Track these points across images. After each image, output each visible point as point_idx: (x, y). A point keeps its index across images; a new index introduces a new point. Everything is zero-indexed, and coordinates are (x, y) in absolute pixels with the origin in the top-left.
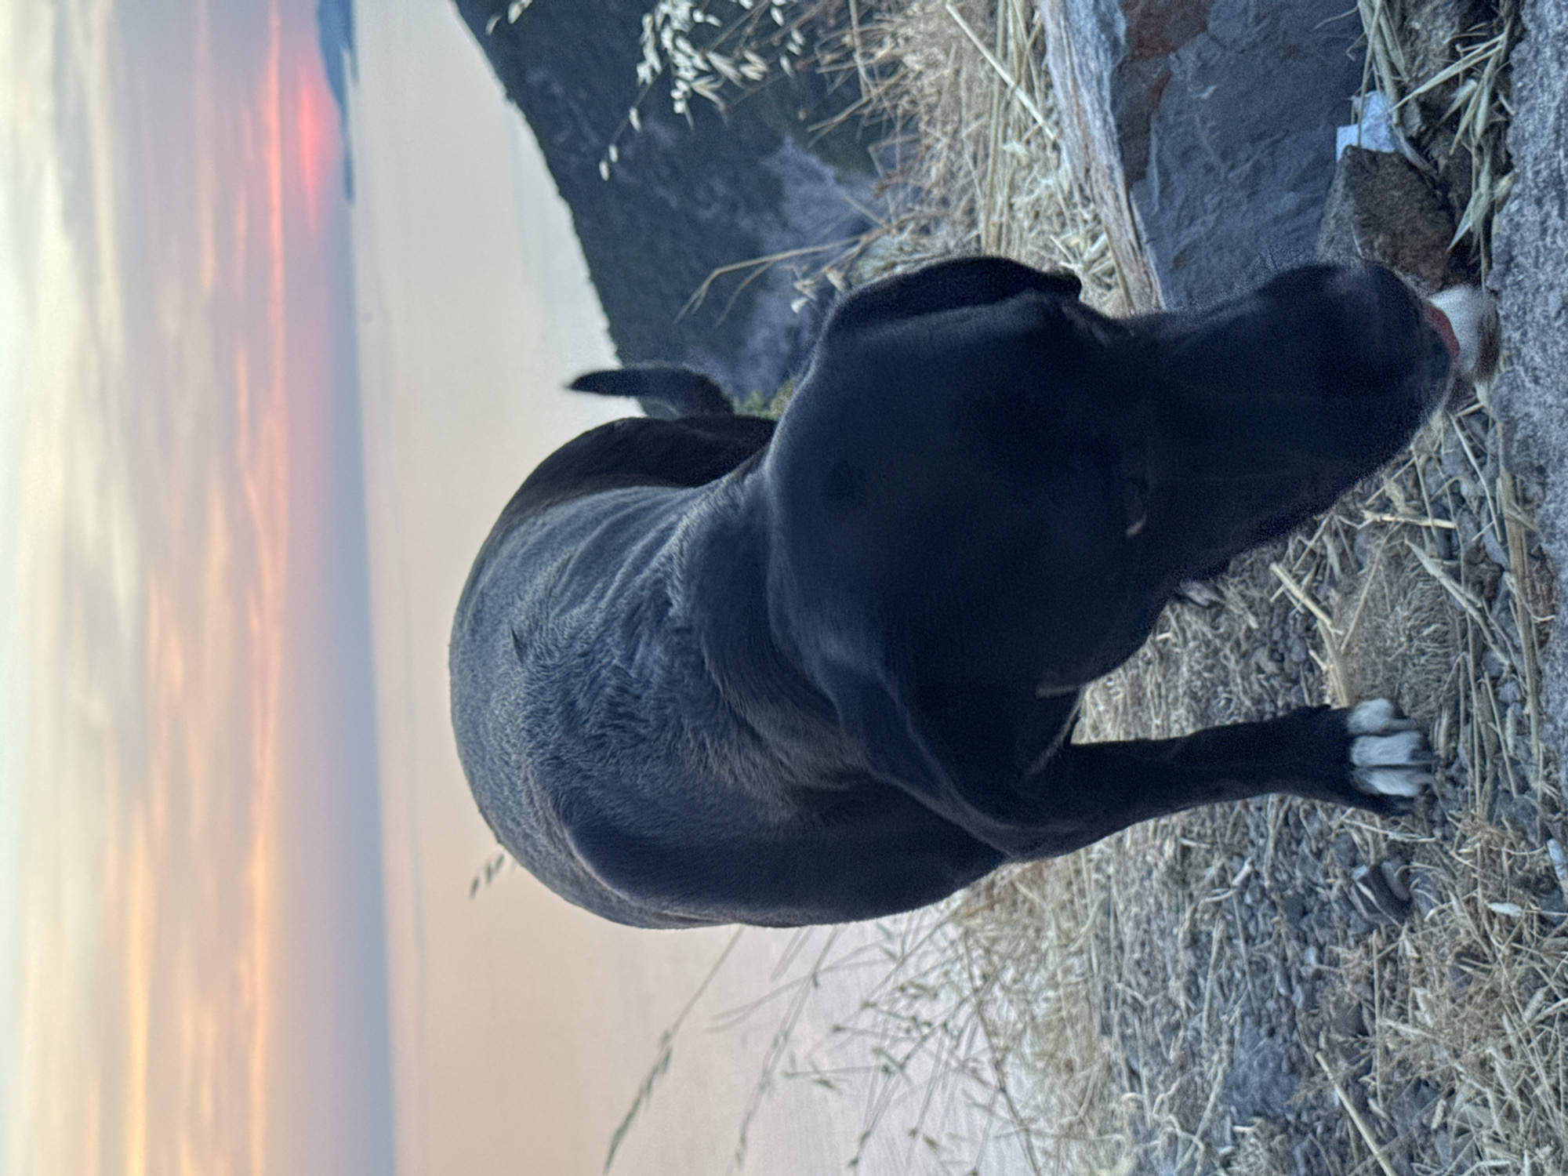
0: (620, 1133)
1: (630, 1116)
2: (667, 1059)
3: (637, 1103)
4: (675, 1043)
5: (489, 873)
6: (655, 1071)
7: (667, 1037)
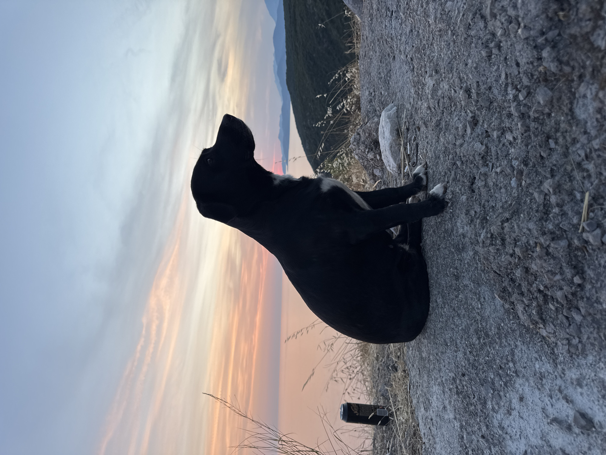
0: (305, 385)
1: (307, 382)
2: (313, 373)
3: (308, 380)
4: (315, 371)
5: (288, 339)
6: (311, 375)
7: (313, 370)
